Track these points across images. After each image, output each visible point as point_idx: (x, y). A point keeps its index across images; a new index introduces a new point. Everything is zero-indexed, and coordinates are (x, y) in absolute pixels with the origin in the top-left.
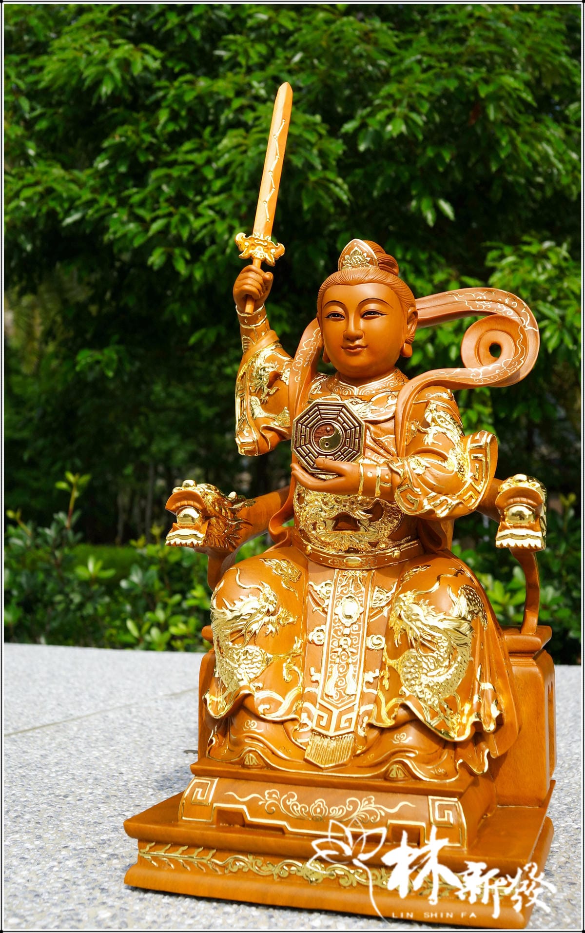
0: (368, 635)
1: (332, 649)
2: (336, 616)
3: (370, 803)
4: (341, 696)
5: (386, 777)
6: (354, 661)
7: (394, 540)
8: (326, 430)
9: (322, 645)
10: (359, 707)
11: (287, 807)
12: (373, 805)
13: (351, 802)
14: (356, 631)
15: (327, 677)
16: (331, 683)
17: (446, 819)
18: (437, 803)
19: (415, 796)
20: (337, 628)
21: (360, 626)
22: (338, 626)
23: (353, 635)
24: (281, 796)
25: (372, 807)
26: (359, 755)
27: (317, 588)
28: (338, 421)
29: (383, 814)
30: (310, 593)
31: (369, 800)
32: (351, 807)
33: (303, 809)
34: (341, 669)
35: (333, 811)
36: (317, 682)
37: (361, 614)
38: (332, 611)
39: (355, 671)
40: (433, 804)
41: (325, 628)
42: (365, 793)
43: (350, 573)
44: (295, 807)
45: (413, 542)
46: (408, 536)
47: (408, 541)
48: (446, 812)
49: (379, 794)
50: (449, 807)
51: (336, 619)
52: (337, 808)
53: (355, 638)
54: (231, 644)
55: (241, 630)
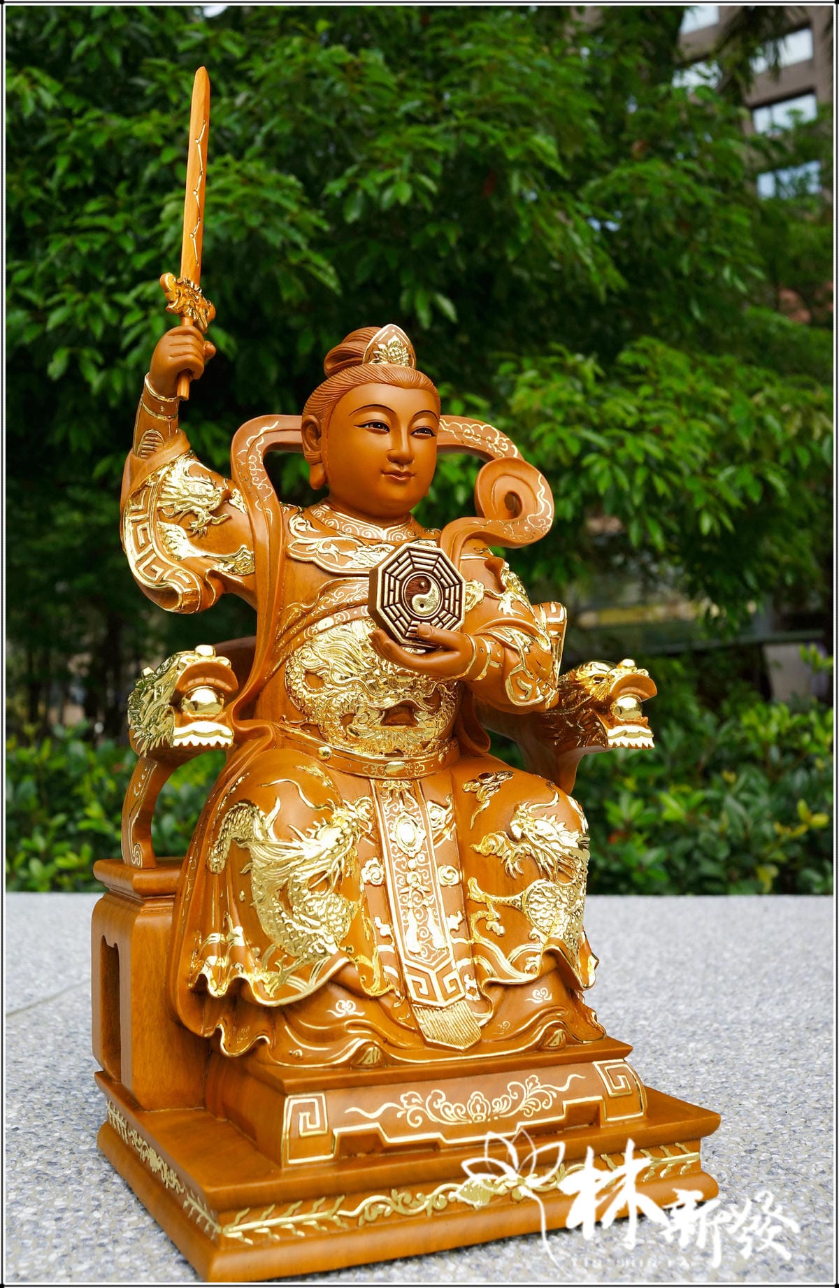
1: (399, 889)
2: (394, 844)
3: (535, 1084)
5: (540, 1047)
6: (431, 903)
9: (381, 885)
10: (457, 964)
13: (512, 1088)
14: (422, 863)
15: (403, 928)
16: (411, 936)
17: (623, 1086)
18: (606, 1069)
19: (581, 1065)
20: (399, 860)
21: (426, 855)
22: (400, 857)
23: (421, 868)
24: (425, 1099)
25: (539, 1088)
27: (352, 807)
28: (434, 575)
29: (555, 1095)
31: (533, 1081)
32: (515, 1094)
33: (458, 1111)
34: (418, 915)
35: (495, 1104)
36: (388, 936)
37: (423, 838)
38: (386, 836)
39: (436, 917)
40: (603, 1070)
42: (523, 1072)
43: (390, 785)
44: (446, 1109)
48: (620, 1077)
49: (541, 1071)
50: (620, 1072)
51: (394, 847)
52: (500, 1100)
53: (424, 872)
54: (309, 893)
55: (325, 872)
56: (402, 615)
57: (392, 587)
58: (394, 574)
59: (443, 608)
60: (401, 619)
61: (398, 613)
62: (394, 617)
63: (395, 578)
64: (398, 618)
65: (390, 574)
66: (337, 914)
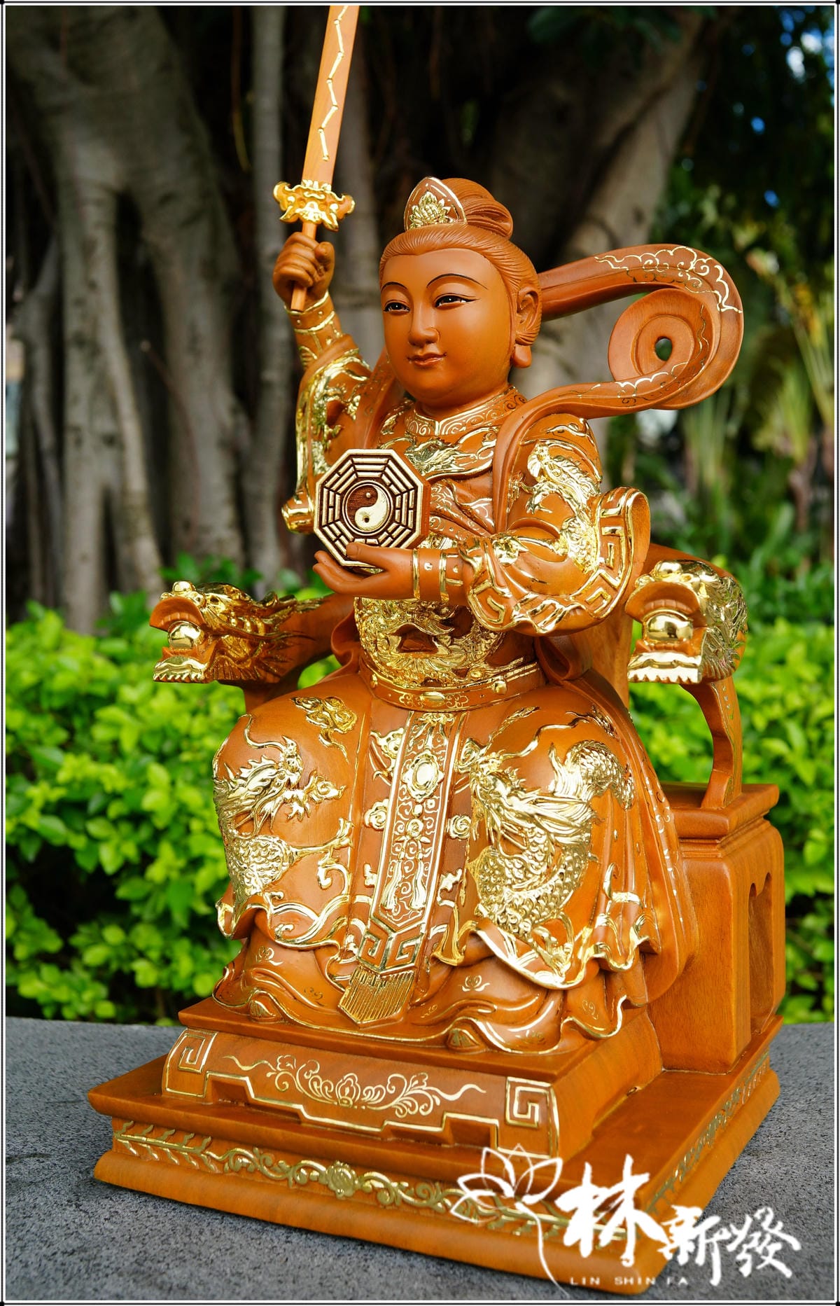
0: (449, 815)
1: (396, 836)
2: (404, 786)
3: (421, 1083)
4: (404, 911)
5: (446, 1042)
6: (426, 856)
7: (493, 665)
8: (365, 496)
9: (382, 830)
10: (428, 928)
11: (304, 1083)
12: (424, 1087)
13: (394, 1081)
14: (431, 810)
15: (386, 881)
16: (390, 890)
17: (528, 1117)
18: (519, 1089)
19: (486, 1076)
20: (404, 804)
21: (437, 802)
22: (406, 801)
23: (427, 815)
24: (298, 1066)
25: (423, 1090)
26: (419, 1004)
27: (381, 741)
28: (383, 482)
29: (438, 1102)
30: (371, 748)
31: (420, 1078)
32: (394, 1087)
33: (327, 1088)
34: (406, 868)
35: (367, 1092)
36: (373, 886)
37: (440, 783)
38: (399, 776)
39: (426, 872)
40: (512, 1090)
41: (388, 803)
42: (416, 1067)
43: (428, 718)
44: (315, 1084)
45: (528, 667)
46: (520, 657)
47: (519, 666)
48: (530, 1105)
49: (435, 1069)
50: (535, 1097)
51: (403, 789)
52: (373, 1089)
53: (429, 820)
54: (236, 832)
55: (249, 812)
56: (343, 534)
57: (331, 503)
58: (334, 488)
59: (393, 520)
60: (342, 538)
61: (338, 532)
62: (333, 537)
63: (336, 492)
64: (338, 538)
65: (329, 489)
66: (265, 857)
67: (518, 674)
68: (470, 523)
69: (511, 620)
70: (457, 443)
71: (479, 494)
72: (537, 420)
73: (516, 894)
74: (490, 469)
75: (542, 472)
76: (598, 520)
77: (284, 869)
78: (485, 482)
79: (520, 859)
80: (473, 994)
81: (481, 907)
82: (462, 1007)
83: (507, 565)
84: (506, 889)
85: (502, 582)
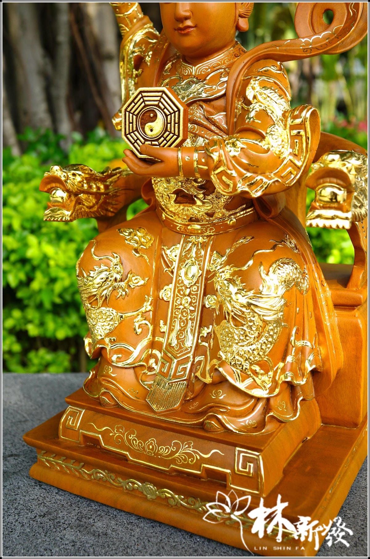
0: (205, 294)
1: (176, 306)
2: (180, 278)
3: (189, 447)
4: (181, 348)
5: (202, 426)
6: (192, 317)
7: (228, 210)
8: (150, 116)
9: (169, 302)
10: (194, 358)
11: (129, 440)
12: (191, 449)
13: (176, 444)
14: (195, 292)
15: (171, 330)
16: (174, 335)
17: (247, 470)
18: (242, 454)
19: (225, 446)
20: (180, 288)
21: (198, 287)
22: (181, 286)
23: (193, 295)
24: (125, 432)
25: (190, 450)
26: (189, 400)
27: (168, 252)
28: (160, 108)
29: (198, 458)
30: (162, 255)
31: (189, 444)
32: (175, 448)
33: (140, 445)
34: (182, 324)
35: (161, 449)
36: (164, 332)
37: (199, 277)
38: (177, 272)
39: (192, 327)
40: (239, 455)
41: (172, 286)
42: (187, 437)
43: (193, 239)
44: (134, 442)
45: (249, 210)
46: (244, 204)
47: (243, 210)
48: (248, 464)
49: (197, 439)
50: (251, 460)
51: (180, 280)
52: (164, 448)
53: (194, 297)
54: (89, 306)
55: (95, 295)
56: (138, 139)
57: (131, 121)
58: (132, 111)
59: (166, 130)
60: (138, 141)
61: (136, 138)
62: (133, 141)
63: (133, 114)
64: (136, 141)
65: (129, 112)
66: (105, 319)
67: (243, 214)
68: (213, 128)
69: (237, 190)
70: (205, 80)
71: (219, 110)
72: (252, 64)
73: (241, 348)
74: (224, 95)
75: (255, 97)
76: (288, 126)
77: (116, 325)
78: (221, 102)
79: (242, 329)
80: (217, 400)
81: (221, 353)
82: (211, 407)
83: (234, 157)
84: (234, 345)
85: (231, 167)
